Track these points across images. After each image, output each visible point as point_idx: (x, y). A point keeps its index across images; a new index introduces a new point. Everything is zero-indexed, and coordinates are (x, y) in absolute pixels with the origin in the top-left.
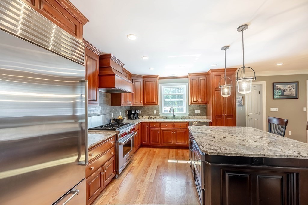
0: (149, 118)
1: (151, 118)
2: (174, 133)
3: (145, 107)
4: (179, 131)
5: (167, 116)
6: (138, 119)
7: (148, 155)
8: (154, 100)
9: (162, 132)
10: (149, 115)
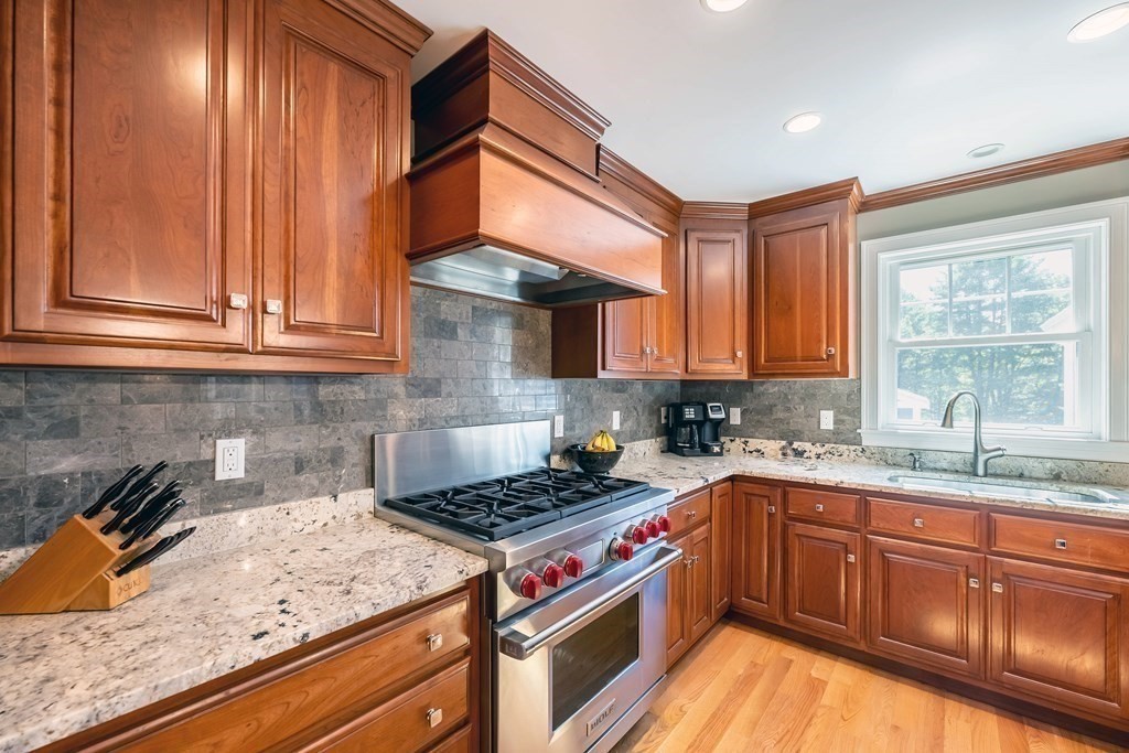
0: (789, 452)
1: (799, 454)
2: (986, 588)
3: (762, 389)
4: (1041, 586)
5: (919, 451)
6: (720, 454)
7: (770, 696)
8: (820, 341)
9: (875, 560)
10: (790, 436)
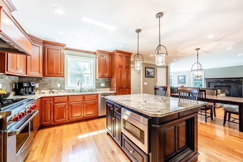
0: (51, 92)
1: (53, 92)
2: (84, 105)
3: (44, 79)
4: (89, 103)
5: (74, 89)
6: (34, 94)
8: (59, 71)
9: (70, 106)
10: (51, 89)
